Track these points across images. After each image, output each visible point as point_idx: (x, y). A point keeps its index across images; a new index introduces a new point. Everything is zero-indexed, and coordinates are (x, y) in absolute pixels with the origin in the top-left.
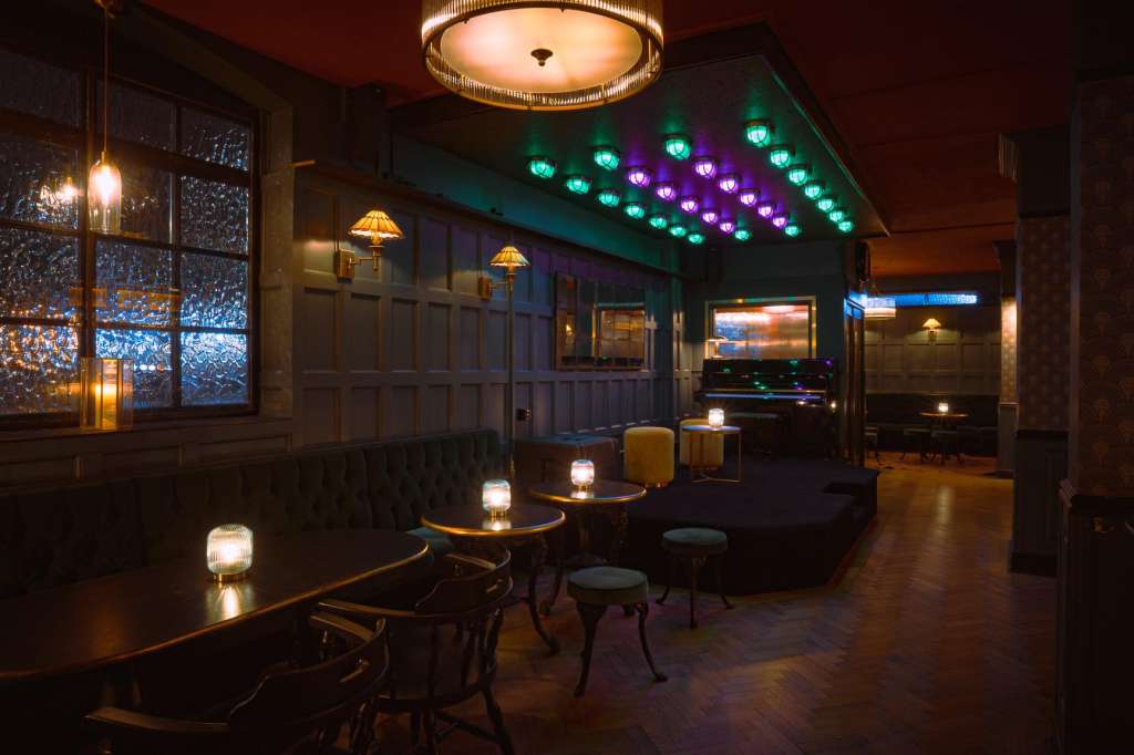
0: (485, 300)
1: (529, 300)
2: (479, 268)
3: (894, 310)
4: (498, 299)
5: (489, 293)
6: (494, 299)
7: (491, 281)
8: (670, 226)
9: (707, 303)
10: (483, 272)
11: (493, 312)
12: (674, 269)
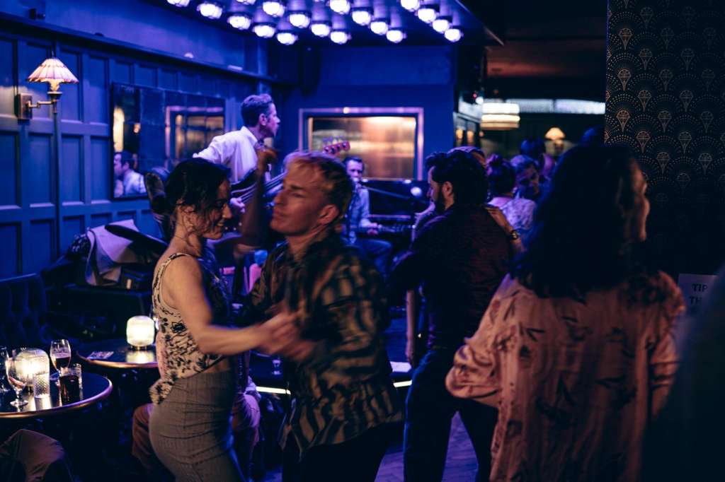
0: (24, 123)
1: (79, 119)
2: (15, 83)
3: (517, 119)
4: (40, 120)
5: (28, 112)
6: (34, 118)
7: (30, 99)
8: (254, 24)
9: (301, 111)
10: (20, 88)
11: (33, 135)
12: (261, 72)
